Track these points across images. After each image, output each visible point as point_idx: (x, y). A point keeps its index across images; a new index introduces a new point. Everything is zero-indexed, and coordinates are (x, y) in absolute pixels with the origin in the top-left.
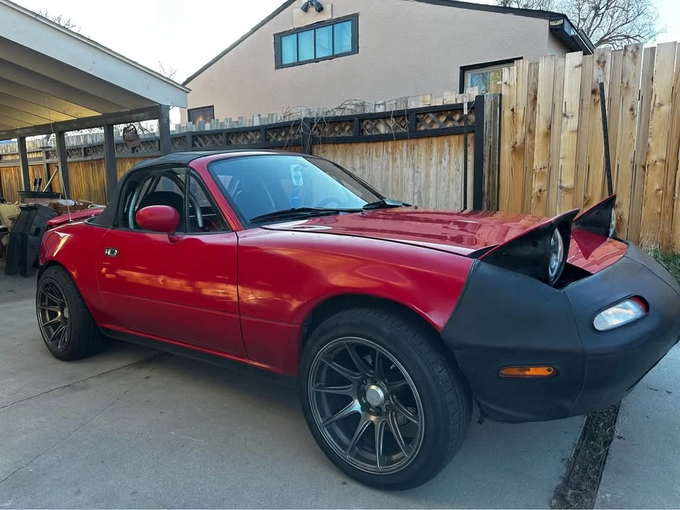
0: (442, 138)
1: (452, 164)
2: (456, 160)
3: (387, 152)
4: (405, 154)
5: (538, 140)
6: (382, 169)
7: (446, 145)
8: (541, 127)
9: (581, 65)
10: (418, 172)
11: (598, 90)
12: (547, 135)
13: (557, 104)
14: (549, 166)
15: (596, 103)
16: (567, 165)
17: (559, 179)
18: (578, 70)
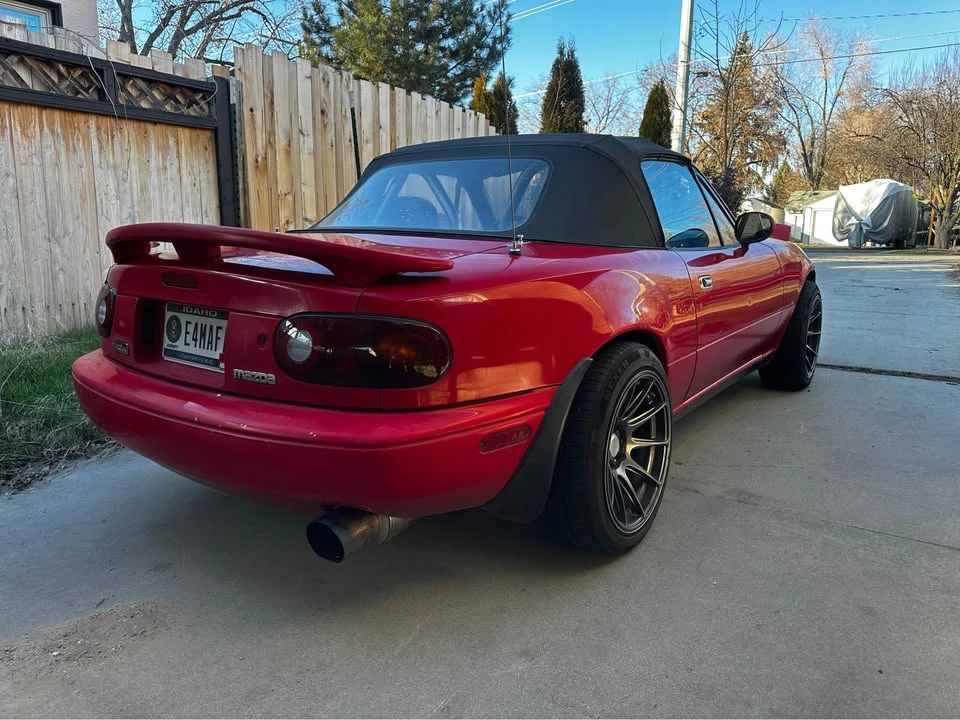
0: (164, 127)
1: (184, 172)
2: (189, 169)
3: (52, 131)
4: (95, 142)
5: (281, 156)
6: (42, 165)
7: (172, 142)
8: (281, 142)
9: (310, 77)
10: (125, 180)
11: (326, 111)
12: (288, 153)
13: (293, 116)
14: (293, 192)
15: (325, 126)
16: (308, 192)
17: (303, 209)
18: (308, 82)
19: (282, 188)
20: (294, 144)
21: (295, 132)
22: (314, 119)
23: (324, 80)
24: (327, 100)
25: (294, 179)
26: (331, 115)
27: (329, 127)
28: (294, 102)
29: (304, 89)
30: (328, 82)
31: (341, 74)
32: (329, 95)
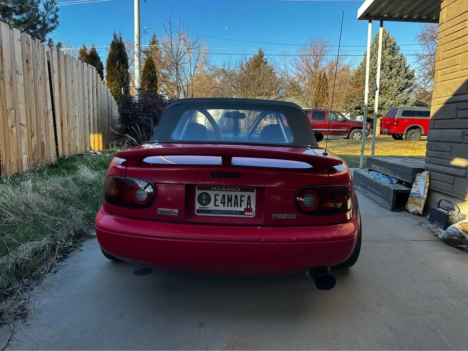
5: (7, 86)
8: (7, 78)
9: (20, 40)
11: (29, 60)
12: (11, 84)
13: (13, 62)
14: (14, 108)
15: (29, 69)
16: (22, 107)
17: (20, 118)
18: (20, 42)
19: (9, 105)
20: (14, 80)
21: (14, 72)
22: (23, 65)
23: (27, 42)
24: (29, 55)
25: (15, 100)
26: (31, 63)
27: (30, 70)
28: (13, 53)
29: (18, 46)
30: (29, 44)
31: (35, 40)
32: (30, 51)
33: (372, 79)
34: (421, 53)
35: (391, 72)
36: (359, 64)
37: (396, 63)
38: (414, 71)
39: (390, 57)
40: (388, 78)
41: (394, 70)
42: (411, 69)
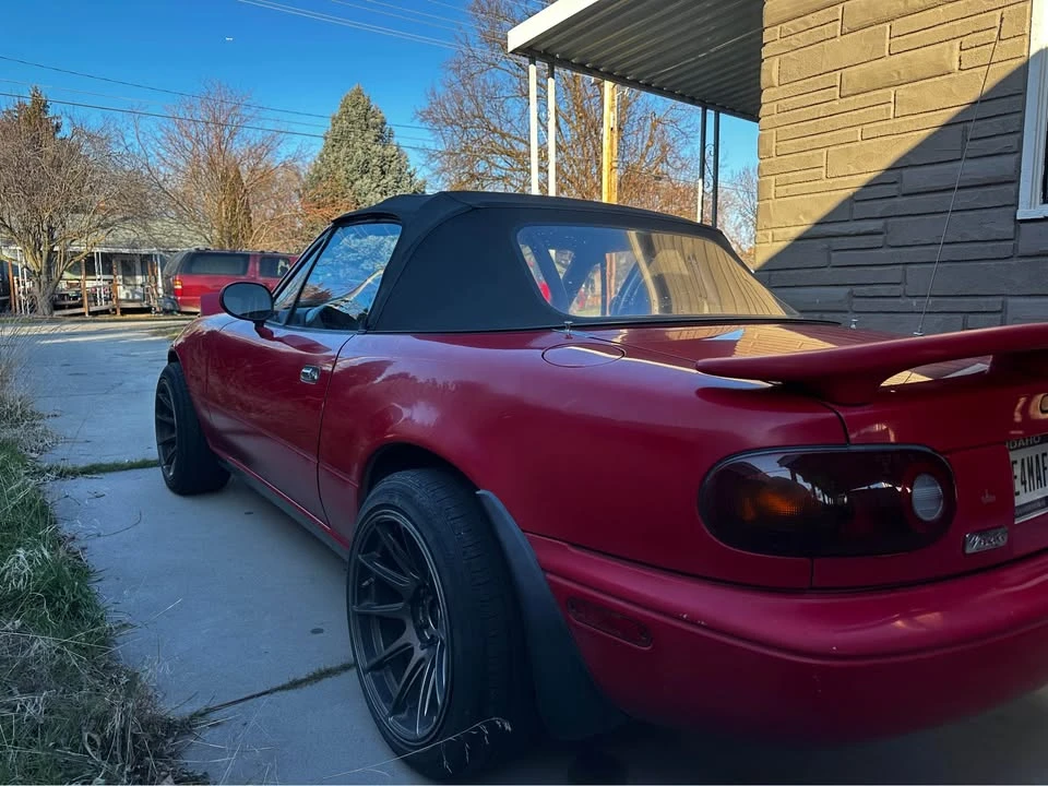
33: (349, 191)
34: (432, 146)
35: (385, 181)
36: (316, 154)
37: (391, 162)
38: (425, 182)
39: (378, 148)
40: (381, 193)
41: (389, 177)
42: (419, 177)
